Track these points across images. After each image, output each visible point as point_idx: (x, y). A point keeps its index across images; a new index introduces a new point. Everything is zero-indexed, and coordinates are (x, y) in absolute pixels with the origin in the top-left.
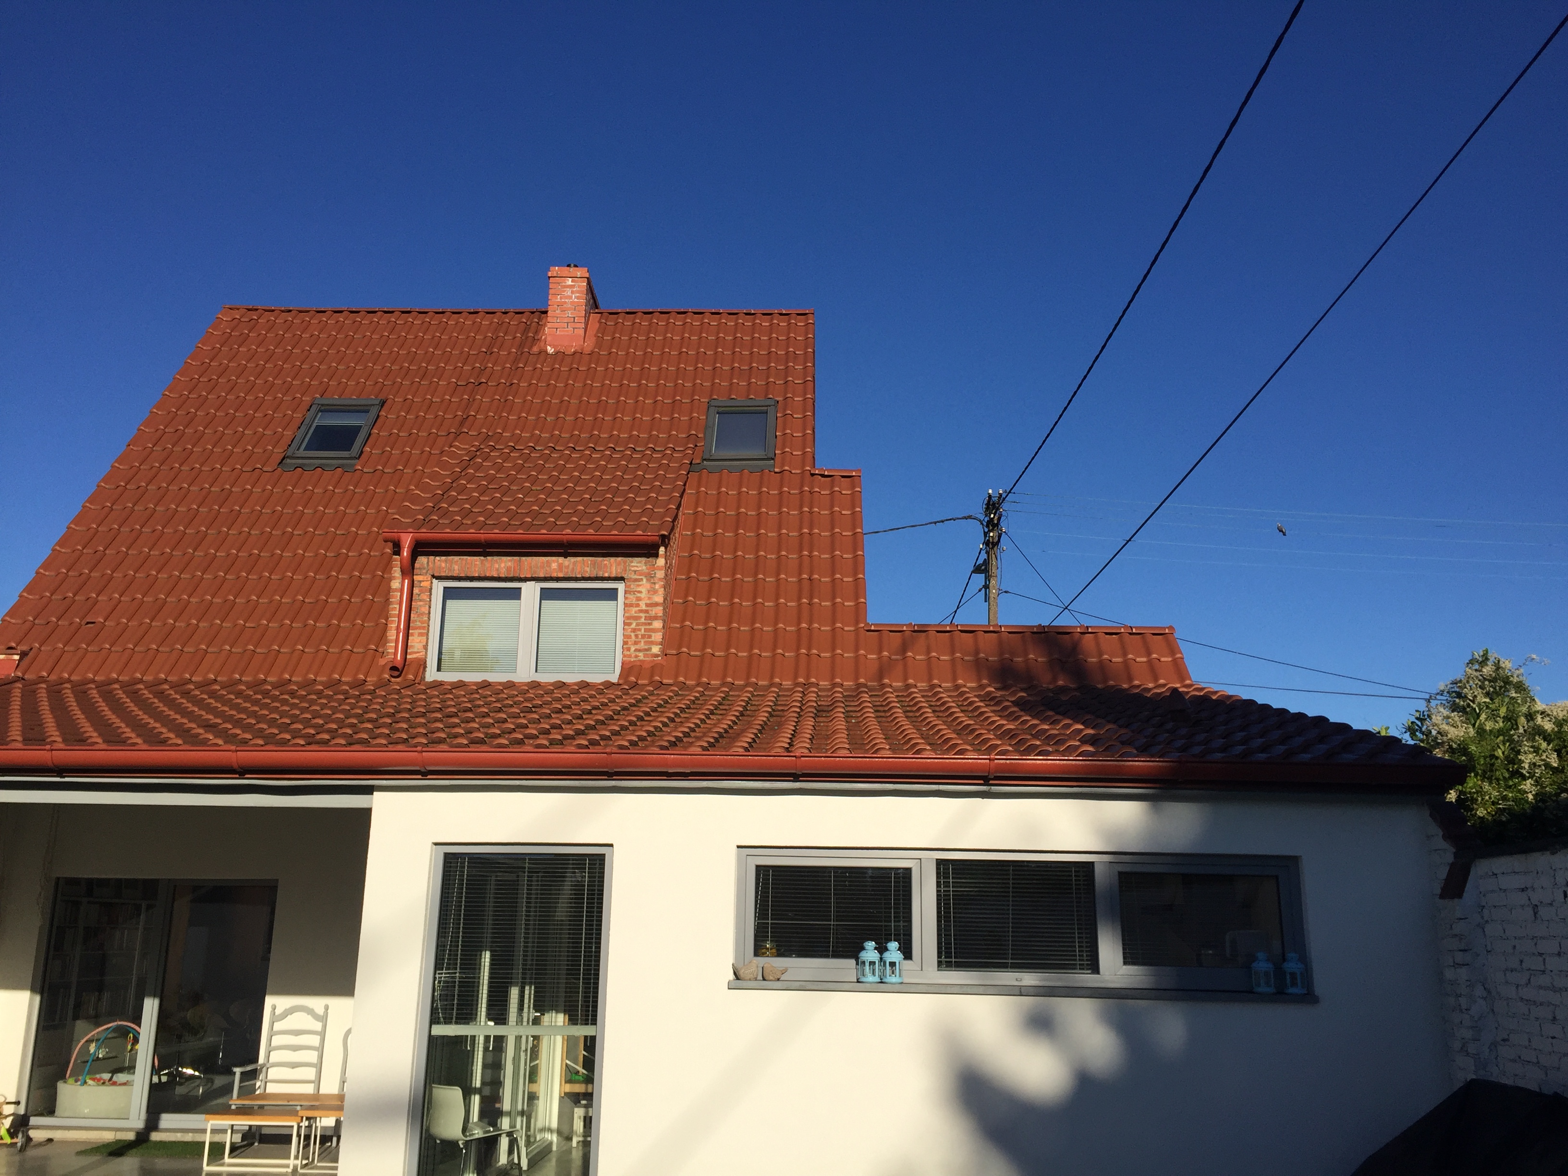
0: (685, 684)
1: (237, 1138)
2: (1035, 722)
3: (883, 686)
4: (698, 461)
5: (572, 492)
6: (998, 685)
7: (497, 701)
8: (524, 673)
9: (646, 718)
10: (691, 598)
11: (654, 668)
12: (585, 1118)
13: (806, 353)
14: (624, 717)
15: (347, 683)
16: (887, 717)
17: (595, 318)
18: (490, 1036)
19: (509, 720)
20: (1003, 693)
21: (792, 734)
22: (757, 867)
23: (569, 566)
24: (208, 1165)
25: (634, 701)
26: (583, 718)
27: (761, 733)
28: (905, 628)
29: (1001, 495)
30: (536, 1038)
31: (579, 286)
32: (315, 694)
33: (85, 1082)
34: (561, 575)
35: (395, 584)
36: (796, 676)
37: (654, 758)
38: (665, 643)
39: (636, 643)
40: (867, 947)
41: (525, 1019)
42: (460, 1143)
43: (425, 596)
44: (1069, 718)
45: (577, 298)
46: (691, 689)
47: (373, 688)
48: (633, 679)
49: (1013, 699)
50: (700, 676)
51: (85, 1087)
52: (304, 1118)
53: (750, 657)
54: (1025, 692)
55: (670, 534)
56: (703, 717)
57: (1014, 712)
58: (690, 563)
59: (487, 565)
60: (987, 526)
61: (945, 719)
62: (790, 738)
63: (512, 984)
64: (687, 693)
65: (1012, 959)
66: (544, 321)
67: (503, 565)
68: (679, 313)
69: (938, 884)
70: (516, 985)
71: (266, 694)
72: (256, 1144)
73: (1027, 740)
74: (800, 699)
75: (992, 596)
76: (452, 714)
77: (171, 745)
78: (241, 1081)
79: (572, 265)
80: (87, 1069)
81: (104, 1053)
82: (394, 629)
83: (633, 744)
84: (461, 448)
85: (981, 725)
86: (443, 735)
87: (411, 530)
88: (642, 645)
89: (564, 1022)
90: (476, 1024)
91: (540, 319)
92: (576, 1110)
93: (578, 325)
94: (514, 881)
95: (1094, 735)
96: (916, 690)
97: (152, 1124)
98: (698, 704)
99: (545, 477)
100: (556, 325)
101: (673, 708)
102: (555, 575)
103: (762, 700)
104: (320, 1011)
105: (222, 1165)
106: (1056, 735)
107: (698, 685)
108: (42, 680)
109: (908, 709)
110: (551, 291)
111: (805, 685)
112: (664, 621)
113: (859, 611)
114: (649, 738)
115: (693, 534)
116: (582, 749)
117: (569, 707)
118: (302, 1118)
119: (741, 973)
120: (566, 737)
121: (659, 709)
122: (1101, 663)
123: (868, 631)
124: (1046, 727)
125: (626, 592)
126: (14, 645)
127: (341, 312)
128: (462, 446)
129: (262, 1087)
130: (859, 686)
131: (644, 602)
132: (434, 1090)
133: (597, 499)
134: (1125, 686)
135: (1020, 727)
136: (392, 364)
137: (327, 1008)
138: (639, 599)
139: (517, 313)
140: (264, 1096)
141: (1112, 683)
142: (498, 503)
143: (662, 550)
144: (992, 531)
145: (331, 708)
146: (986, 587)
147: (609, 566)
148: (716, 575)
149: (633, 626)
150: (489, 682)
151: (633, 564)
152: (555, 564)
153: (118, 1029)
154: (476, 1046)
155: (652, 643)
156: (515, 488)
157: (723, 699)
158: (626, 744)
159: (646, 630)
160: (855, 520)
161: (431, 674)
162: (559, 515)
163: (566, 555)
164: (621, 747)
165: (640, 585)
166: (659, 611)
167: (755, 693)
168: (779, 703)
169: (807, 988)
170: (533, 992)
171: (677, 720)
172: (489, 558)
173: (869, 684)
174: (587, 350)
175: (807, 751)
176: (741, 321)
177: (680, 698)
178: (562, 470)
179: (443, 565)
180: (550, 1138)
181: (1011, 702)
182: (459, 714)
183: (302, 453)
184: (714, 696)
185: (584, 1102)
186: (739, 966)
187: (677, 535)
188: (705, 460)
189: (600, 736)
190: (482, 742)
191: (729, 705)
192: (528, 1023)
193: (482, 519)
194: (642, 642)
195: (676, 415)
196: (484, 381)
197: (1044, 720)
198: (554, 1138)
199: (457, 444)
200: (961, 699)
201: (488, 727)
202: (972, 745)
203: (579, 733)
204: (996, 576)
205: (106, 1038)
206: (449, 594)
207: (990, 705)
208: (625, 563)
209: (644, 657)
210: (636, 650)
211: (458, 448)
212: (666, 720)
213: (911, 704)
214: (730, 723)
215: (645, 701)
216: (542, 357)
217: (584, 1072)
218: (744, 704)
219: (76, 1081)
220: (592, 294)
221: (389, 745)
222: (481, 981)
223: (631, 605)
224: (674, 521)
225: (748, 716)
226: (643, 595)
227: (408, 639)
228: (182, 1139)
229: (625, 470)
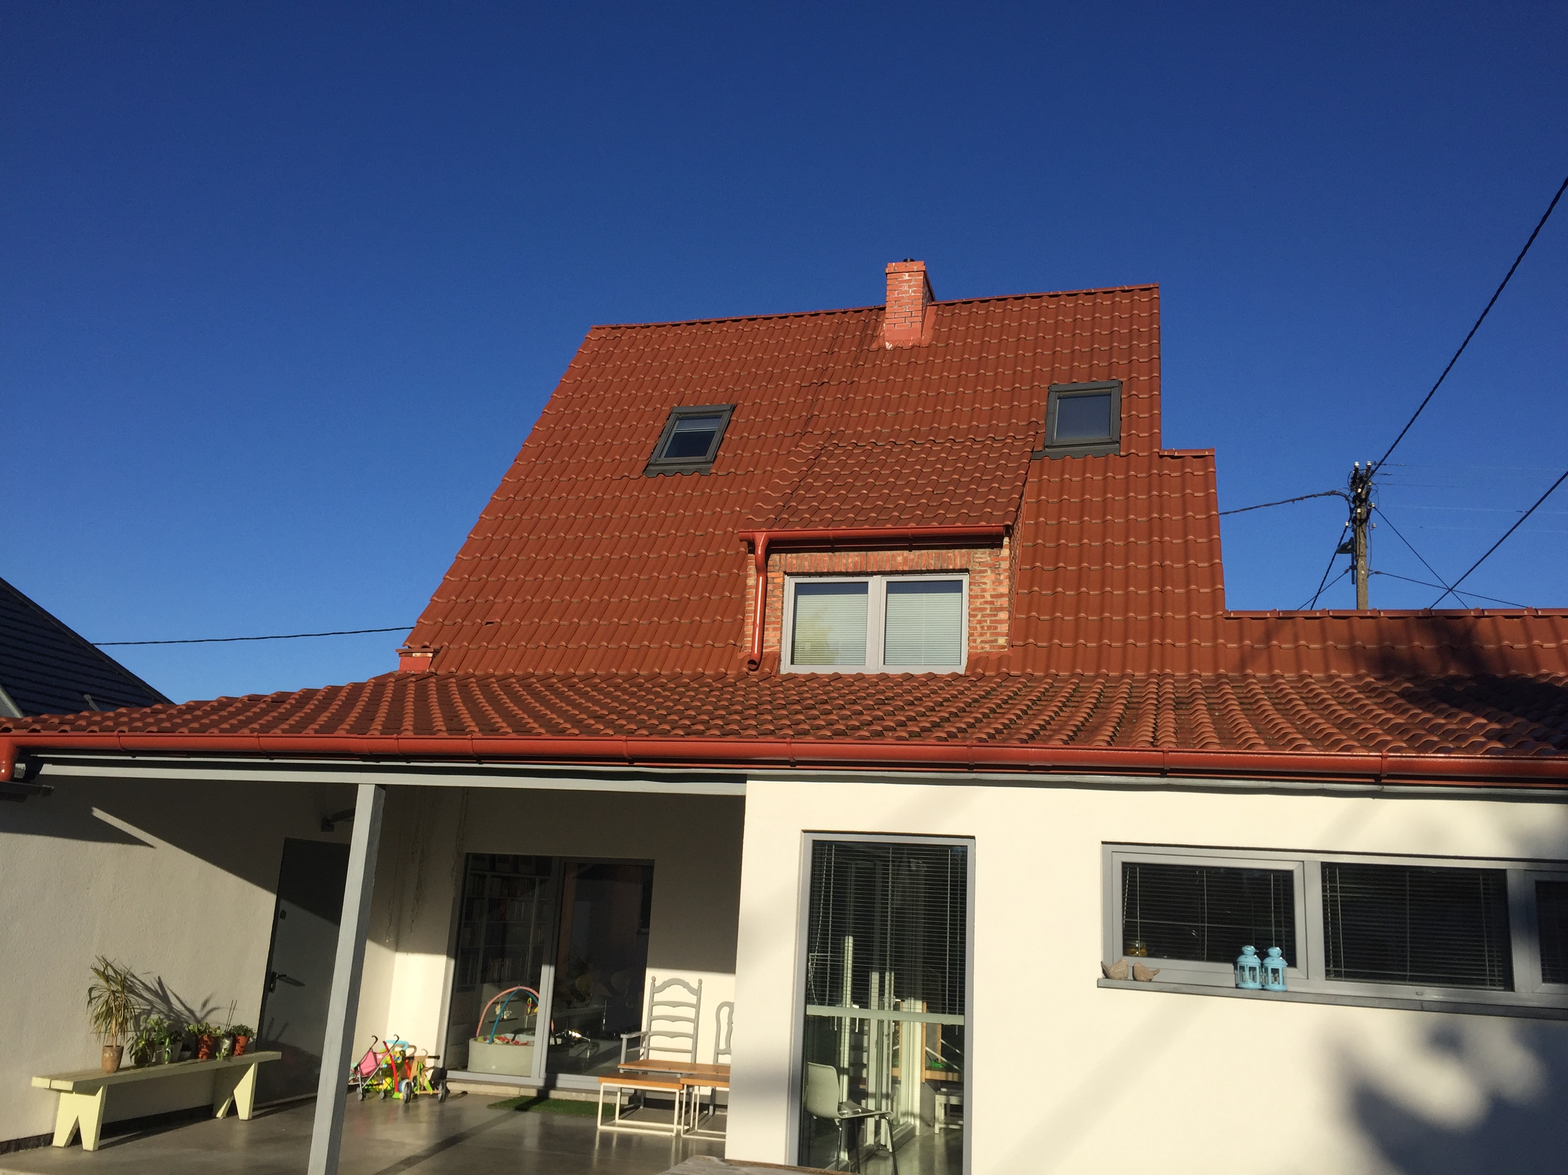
0: (1032, 675)
1: (625, 1100)
2: (1428, 715)
3: (1246, 677)
4: (1040, 449)
5: (914, 486)
6: (1378, 675)
7: (851, 693)
8: (873, 666)
9: (998, 711)
10: (1036, 588)
11: (1001, 660)
12: (945, 1105)
13: (1151, 329)
14: (976, 709)
15: (709, 676)
16: (1254, 710)
17: (931, 310)
18: (856, 1019)
19: (865, 712)
20: (1384, 684)
21: (1154, 728)
22: (1125, 864)
23: (913, 559)
24: (602, 1124)
25: (983, 693)
26: (935, 710)
27: (1120, 726)
28: (1268, 615)
29: (1369, 467)
30: (897, 1023)
31: (916, 280)
32: (683, 686)
33: (493, 1041)
34: (906, 568)
35: (751, 581)
36: (1149, 667)
37: (1015, 751)
38: (1012, 635)
39: (981, 635)
40: (1246, 952)
41: (887, 1004)
42: (836, 1120)
43: (778, 592)
44: (1466, 710)
45: (914, 292)
46: (1040, 680)
47: (733, 681)
48: (980, 671)
49: (1397, 690)
50: (1048, 667)
51: (493, 1045)
52: (685, 1086)
53: (1100, 647)
54: (1411, 683)
55: (1014, 524)
56: (1056, 709)
57: (1400, 705)
58: (1034, 553)
59: (835, 560)
60: (1354, 502)
61: (1321, 712)
62: (1153, 732)
63: (873, 969)
64: (1036, 685)
65: (1410, 972)
66: (882, 317)
67: (850, 560)
68: (1016, 299)
69: (1324, 889)
70: (875, 970)
71: (640, 686)
72: (642, 1107)
73: (1421, 736)
74: (1156, 691)
75: (1360, 577)
76: (810, 706)
77: (569, 735)
78: (628, 1047)
79: (909, 260)
80: (494, 1029)
81: (508, 1015)
82: (750, 624)
83: (991, 736)
84: (807, 448)
85: (1363, 719)
86: (807, 727)
87: (764, 529)
88: (988, 637)
89: (923, 1009)
90: (842, 1006)
91: (878, 316)
92: (937, 1097)
93: (916, 319)
94: (871, 869)
95: (1501, 730)
96: (1283, 681)
97: (550, 1083)
98: (1048, 696)
99: (888, 472)
100: (894, 321)
101: (1024, 700)
102: (900, 568)
103: (1114, 692)
104: (695, 985)
105: (614, 1125)
106: (1455, 731)
107: (1046, 676)
108: (451, 675)
109: (1276, 701)
110: (888, 288)
111: (1159, 675)
112: (1010, 612)
113: (1216, 598)
114: (1005, 731)
115: (1037, 523)
116: (941, 741)
117: (920, 699)
118: (683, 1085)
119: (1111, 972)
120: (924, 730)
121: (1010, 702)
122: (1501, 650)
123: (1227, 618)
124: (1443, 721)
125: (970, 584)
126: (427, 644)
127: (694, 324)
128: (808, 446)
129: (646, 1054)
130: (1219, 676)
131: (989, 594)
132: (810, 1067)
133: (939, 492)
134: (1531, 675)
135: (1410, 721)
136: (741, 370)
137: (700, 982)
138: (984, 590)
139: (856, 312)
140: (648, 1062)
141: (1514, 671)
142: (844, 500)
143: (1006, 540)
144: (1360, 507)
145: (700, 700)
146: (1354, 568)
147: (953, 558)
148: (1061, 564)
149: (979, 617)
150: (840, 675)
151: (977, 556)
152: (900, 558)
153: (520, 991)
154: (843, 1027)
155: (998, 634)
156: (859, 484)
157: (1074, 690)
158: (985, 736)
159: (991, 621)
160: (1210, 502)
161: (786, 668)
162: (903, 509)
163: (910, 549)
164: (980, 740)
165: (985, 577)
166: (1004, 602)
167: (1107, 685)
168: (1134, 695)
169: (1181, 991)
170: (893, 978)
171: (1030, 712)
172: (837, 553)
173: (1230, 674)
174: (925, 344)
175: (1174, 746)
176: (1081, 302)
177: (1028, 690)
178: (904, 464)
179: (794, 561)
180: (913, 1123)
181: (1396, 693)
182: (817, 706)
183: (663, 460)
184: (1063, 687)
185: (944, 1090)
186: (1108, 964)
187: (1020, 525)
188: (1047, 447)
189: (957, 728)
190: (843, 733)
191: (1082, 697)
192: (890, 1007)
193: (830, 516)
194: (988, 635)
195: (1016, 403)
196: (826, 380)
197: (1438, 713)
198: (918, 1123)
199: (804, 444)
200: (1336, 691)
201: (846, 719)
202: (1358, 740)
203: (935, 725)
204: (1365, 556)
205: (510, 1001)
206: (800, 589)
207: (1370, 697)
208: (969, 554)
209: (990, 648)
210: (982, 642)
211: (804, 448)
212: (1019, 712)
213: (1280, 695)
214: (1085, 715)
215: (993, 693)
216: (881, 352)
217: (944, 1060)
218: (1096, 696)
219: (485, 1039)
220: (929, 287)
221: (759, 737)
222: (846, 965)
223: (976, 597)
224: (1017, 511)
225: (1102, 708)
226: (987, 587)
227: (763, 634)
228: (577, 1099)
229: (966, 462)
